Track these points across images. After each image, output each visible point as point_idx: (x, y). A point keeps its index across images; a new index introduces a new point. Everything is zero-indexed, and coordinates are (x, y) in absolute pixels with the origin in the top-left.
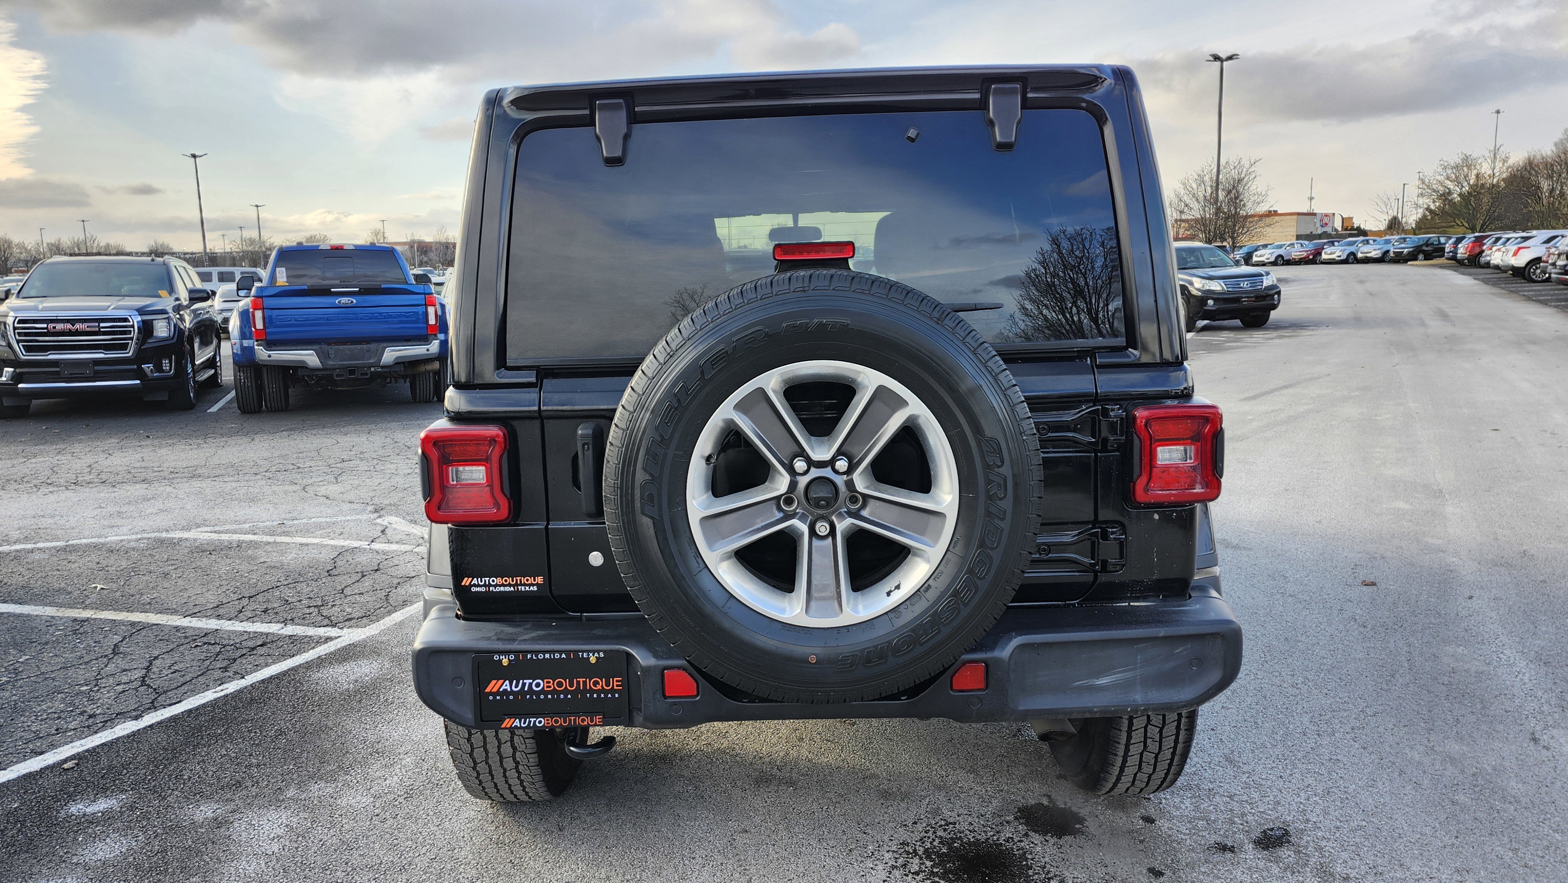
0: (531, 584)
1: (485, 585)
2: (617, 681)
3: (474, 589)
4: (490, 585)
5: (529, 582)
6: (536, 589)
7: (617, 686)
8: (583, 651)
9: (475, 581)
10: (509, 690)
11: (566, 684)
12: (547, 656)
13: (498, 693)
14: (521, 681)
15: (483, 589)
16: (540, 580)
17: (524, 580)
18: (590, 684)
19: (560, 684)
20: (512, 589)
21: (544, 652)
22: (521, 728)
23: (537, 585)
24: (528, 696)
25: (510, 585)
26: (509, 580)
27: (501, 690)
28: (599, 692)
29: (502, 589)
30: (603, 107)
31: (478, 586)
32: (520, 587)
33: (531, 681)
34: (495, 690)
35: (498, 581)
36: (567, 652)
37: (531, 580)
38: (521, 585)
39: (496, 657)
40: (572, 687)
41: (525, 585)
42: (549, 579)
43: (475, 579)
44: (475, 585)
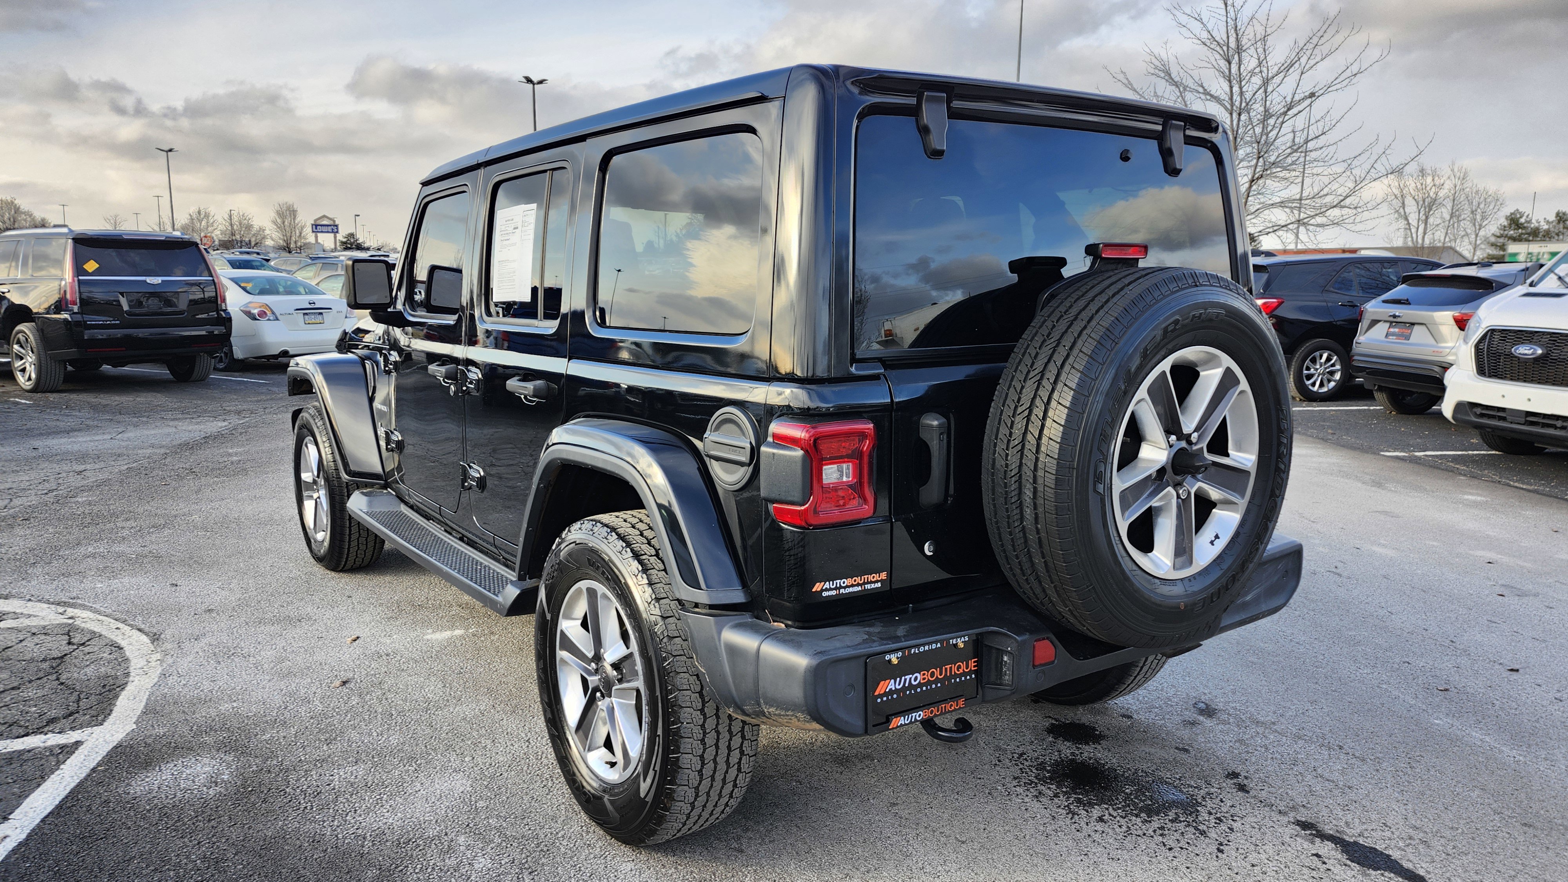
0: (875, 581)
1: (836, 589)
2: (974, 662)
3: (825, 594)
4: (841, 587)
5: (875, 579)
6: (880, 585)
7: (974, 666)
8: (953, 639)
9: (827, 585)
10: (893, 689)
11: (937, 673)
12: (927, 648)
13: (886, 694)
14: (903, 678)
15: (834, 593)
16: (884, 575)
17: (870, 578)
18: (954, 669)
19: (932, 675)
20: (859, 588)
21: (924, 645)
22: (905, 724)
23: (881, 581)
24: (908, 692)
25: (858, 585)
26: (858, 580)
27: (887, 690)
28: (960, 676)
29: (851, 590)
30: (930, 99)
31: (831, 589)
32: (866, 586)
33: (911, 676)
34: (882, 692)
35: (847, 582)
36: (941, 642)
37: (876, 577)
38: (868, 583)
39: (887, 657)
40: (941, 675)
41: (871, 582)
42: (890, 575)
43: (828, 583)
44: (826, 590)
